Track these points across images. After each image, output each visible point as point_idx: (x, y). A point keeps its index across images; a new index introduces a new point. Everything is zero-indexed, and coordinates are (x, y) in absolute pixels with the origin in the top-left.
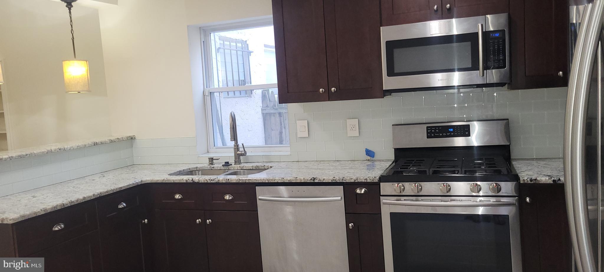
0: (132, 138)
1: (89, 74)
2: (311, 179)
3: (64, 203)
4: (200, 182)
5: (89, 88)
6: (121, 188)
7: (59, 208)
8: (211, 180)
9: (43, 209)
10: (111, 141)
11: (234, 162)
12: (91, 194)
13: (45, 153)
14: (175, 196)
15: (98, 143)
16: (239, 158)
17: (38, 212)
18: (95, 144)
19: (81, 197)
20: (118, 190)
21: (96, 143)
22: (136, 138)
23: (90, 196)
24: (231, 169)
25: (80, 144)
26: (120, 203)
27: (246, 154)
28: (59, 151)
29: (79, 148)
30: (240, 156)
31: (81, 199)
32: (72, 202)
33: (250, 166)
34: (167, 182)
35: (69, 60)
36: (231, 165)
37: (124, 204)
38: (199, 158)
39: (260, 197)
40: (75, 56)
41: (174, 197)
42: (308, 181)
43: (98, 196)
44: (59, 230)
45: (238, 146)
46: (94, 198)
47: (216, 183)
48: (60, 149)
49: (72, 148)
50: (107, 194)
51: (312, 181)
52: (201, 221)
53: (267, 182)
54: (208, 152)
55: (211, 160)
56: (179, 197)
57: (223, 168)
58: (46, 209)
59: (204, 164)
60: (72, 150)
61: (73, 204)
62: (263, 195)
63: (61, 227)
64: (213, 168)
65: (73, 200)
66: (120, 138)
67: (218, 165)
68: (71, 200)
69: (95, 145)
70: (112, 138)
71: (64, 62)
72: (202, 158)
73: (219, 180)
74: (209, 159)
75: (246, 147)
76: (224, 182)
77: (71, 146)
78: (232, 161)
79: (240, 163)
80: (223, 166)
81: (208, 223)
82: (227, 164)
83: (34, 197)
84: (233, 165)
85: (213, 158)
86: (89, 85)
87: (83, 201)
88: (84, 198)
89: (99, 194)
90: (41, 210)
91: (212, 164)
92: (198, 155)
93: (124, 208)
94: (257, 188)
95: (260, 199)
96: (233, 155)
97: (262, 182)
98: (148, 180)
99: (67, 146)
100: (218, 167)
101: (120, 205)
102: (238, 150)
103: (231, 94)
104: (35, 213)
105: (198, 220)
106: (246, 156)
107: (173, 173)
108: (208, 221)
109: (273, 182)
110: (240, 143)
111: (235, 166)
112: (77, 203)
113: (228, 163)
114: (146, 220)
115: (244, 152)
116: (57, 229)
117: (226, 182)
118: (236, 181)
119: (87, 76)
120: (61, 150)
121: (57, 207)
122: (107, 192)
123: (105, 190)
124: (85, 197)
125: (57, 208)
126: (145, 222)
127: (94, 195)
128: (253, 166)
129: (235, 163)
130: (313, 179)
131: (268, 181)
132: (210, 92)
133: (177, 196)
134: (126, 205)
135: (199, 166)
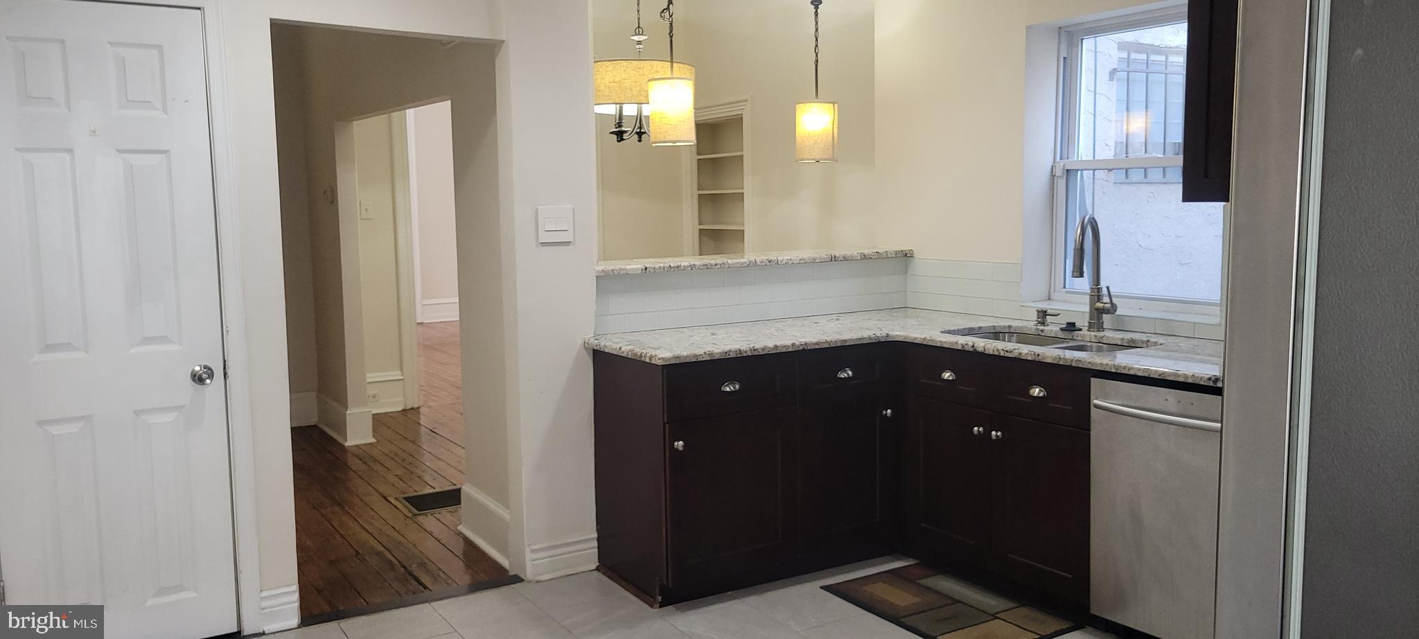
0: (906, 256)
1: (838, 128)
2: (1210, 379)
3: (741, 348)
4: (986, 352)
5: (833, 153)
6: (846, 341)
7: (733, 355)
8: (1007, 351)
9: (708, 353)
10: (863, 257)
11: (1087, 325)
12: (789, 343)
13: (746, 265)
14: (943, 374)
15: (838, 258)
16: (1099, 318)
17: (701, 355)
18: (833, 259)
19: (771, 345)
20: (839, 345)
21: (835, 256)
22: (915, 255)
23: (786, 346)
24: (1077, 338)
25: (805, 256)
26: (842, 369)
27: (1116, 311)
28: (768, 263)
29: (803, 263)
30: (1102, 313)
31: (770, 348)
32: (754, 350)
33: (1116, 338)
34: (930, 343)
35: (806, 100)
36: (1080, 330)
37: (850, 373)
38: (1022, 308)
39: (1096, 402)
40: (816, 95)
41: (941, 374)
42: (1202, 383)
43: (801, 348)
44: (731, 392)
45: (1099, 290)
46: (793, 350)
47: (1015, 358)
48: (769, 262)
49: (790, 262)
50: (817, 347)
51: (1211, 384)
52: (982, 432)
53: (1114, 371)
54: (1049, 299)
55: (1043, 314)
56: (949, 376)
57: (1061, 335)
58: (712, 354)
59: (1028, 322)
60: (789, 265)
61: (756, 353)
62: (1105, 398)
63: (734, 388)
64: (1042, 331)
65: (757, 346)
66: (881, 251)
67: (1053, 328)
68: (754, 347)
69: (831, 260)
70: (866, 252)
71: (797, 106)
72: (1028, 309)
73: (1020, 354)
74: (1038, 312)
75: (1117, 296)
76: (1030, 358)
77: (789, 258)
78: (1082, 322)
79: (1100, 327)
80: (1062, 329)
81: (994, 438)
82: (1071, 327)
83: (713, 334)
84: (1085, 332)
85: (1046, 312)
86: (833, 149)
87: (774, 352)
88: (776, 347)
89: (802, 345)
90: (705, 353)
91: (1043, 323)
92: (1022, 302)
93: (849, 378)
94: (1094, 382)
95: (1097, 407)
96: (1088, 310)
97: (1102, 369)
98: (900, 336)
99: (784, 257)
100: (1052, 330)
101: (843, 372)
102: (1099, 300)
103: (1136, 175)
104: (695, 356)
105: (976, 429)
106: (1113, 314)
107: (954, 330)
108: (994, 433)
109: (1126, 372)
110: (1103, 284)
111: (1089, 333)
112: (763, 353)
113: (1073, 324)
114: (889, 411)
115: (1108, 306)
116: (728, 389)
117: (1033, 359)
118: (1053, 360)
119: (831, 132)
120: (772, 263)
121: (731, 353)
122: (817, 343)
123: (815, 341)
124: (778, 345)
125: (729, 355)
126: (886, 414)
127: (793, 345)
128: (1123, 339)
129: (1090, 328)
130: (1213, 378)
131: (1117, 369)
132: (1068, 170)
133: (947, 375)
134: (853, 373)
135: (1015, 324)
